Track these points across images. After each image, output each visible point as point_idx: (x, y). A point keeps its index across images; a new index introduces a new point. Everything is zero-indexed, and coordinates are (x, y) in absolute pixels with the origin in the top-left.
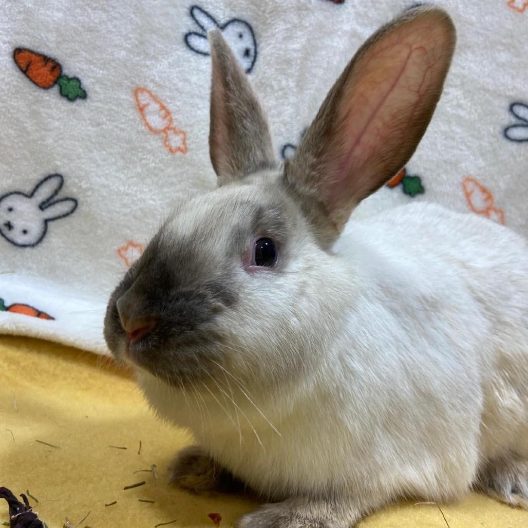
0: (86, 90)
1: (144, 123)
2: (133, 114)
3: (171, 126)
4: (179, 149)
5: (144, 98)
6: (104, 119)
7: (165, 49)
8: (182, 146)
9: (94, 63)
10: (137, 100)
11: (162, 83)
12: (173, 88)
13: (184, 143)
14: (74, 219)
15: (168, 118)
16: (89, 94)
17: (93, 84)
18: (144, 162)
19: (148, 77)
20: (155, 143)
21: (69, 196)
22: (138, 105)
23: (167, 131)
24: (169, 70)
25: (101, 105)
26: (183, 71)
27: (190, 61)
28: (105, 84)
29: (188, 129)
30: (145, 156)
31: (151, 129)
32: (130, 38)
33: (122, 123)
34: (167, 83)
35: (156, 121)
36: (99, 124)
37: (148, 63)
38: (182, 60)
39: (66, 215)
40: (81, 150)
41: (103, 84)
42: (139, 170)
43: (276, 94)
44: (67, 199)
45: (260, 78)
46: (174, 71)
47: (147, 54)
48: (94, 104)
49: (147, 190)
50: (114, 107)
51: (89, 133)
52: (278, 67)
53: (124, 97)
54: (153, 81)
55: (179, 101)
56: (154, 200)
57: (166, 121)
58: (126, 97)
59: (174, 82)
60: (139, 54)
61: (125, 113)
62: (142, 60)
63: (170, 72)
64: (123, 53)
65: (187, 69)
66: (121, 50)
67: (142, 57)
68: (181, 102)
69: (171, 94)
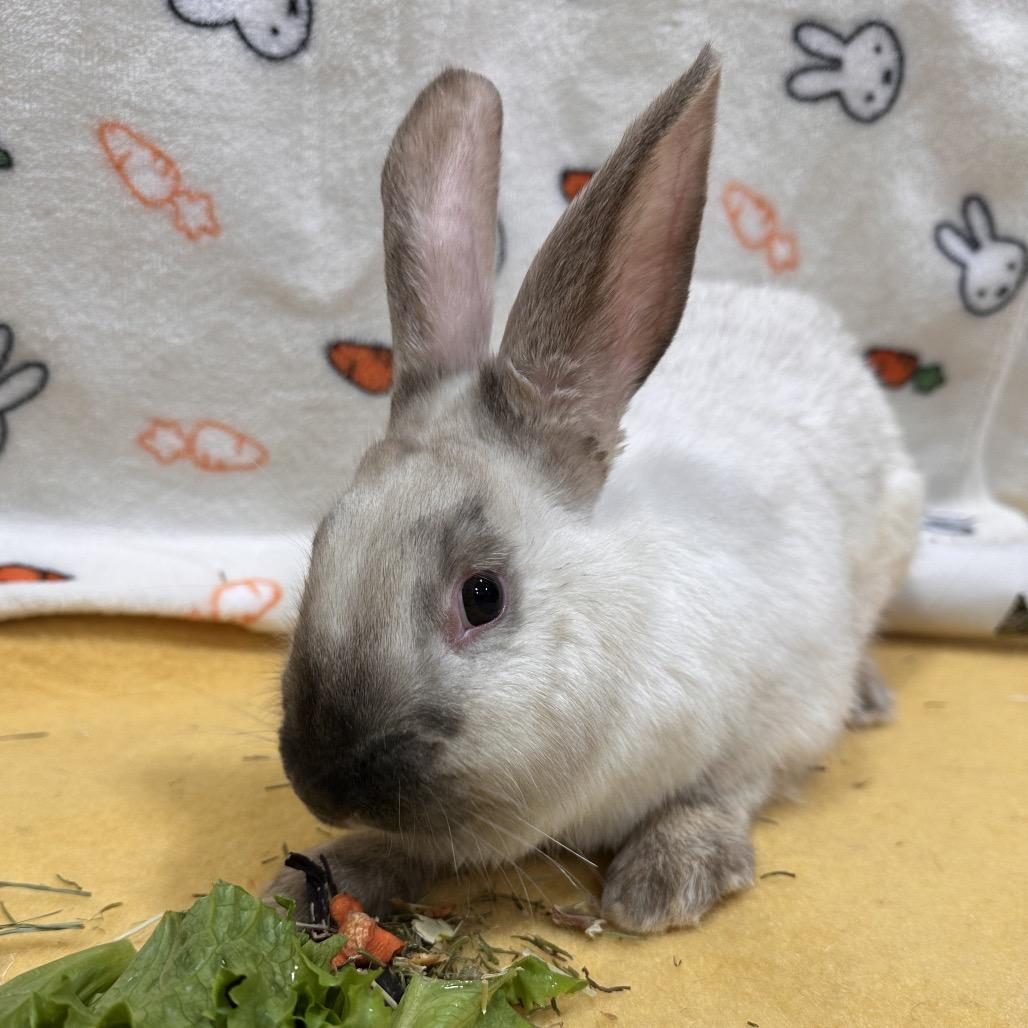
0: (9, 149)
1: (130, 192)
2: (105, 179)
3: (181, 189)
4: (204, 229)
5: (119, 143)
6: (56, 201)
7: (136, 32)
8: (209, 224)
9: (10, 91)
10: (107, 150)
11: (145, 105)
12: (168, 110)
13: (211, 217)
14: (48, 401)
15: (172, 173)
16: (16, 157)
17: (18, 134)
18: (146, 267)
19: (116, 99)
20: (157, 226)
21: (30, 358)
22: (111, 158)
23: (176, 199)
24: (152, 76)
25: (43, 175)
26: (180, 71)
27: (188, 48)
28: (42, 131)
29: (212, 188)
30: (147, 258)
31: (145, 201)
32: (65, 25)
33: (90, 201)
34: (155, 104)
35: (150, 183)
36: (48, 213)
37: (111, 69)
38: (172, 48)
39: (32, 395)
40: (29, 270)
41: (36, 131)
42: (140, 284)
43: (365, 87)
44: (26, 366)
45: (327, 57)
46: (161, 75)
47: (105, 52)
48: (29, 176)
49: (165, 319)
50: (69, 174)
51: (35, 233)
52: (357, 29)
53: (81, 148)
54: (127, 104)
55: (185, 135)
56: (180, 336)
57: (169, 181)
58: (83, 146)
59: (168, 98)
60: (89, 54)
61: (92, 180)
62: (99, 65)
63: (157, 79)
64: (59, 57)
65: (185, 67)
66: (53, 52)
67: (96, 59)
68: (189, 137)
69: (168, 124)
